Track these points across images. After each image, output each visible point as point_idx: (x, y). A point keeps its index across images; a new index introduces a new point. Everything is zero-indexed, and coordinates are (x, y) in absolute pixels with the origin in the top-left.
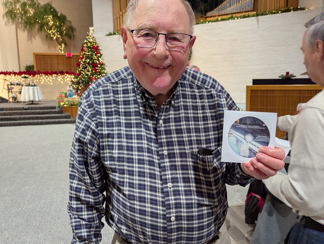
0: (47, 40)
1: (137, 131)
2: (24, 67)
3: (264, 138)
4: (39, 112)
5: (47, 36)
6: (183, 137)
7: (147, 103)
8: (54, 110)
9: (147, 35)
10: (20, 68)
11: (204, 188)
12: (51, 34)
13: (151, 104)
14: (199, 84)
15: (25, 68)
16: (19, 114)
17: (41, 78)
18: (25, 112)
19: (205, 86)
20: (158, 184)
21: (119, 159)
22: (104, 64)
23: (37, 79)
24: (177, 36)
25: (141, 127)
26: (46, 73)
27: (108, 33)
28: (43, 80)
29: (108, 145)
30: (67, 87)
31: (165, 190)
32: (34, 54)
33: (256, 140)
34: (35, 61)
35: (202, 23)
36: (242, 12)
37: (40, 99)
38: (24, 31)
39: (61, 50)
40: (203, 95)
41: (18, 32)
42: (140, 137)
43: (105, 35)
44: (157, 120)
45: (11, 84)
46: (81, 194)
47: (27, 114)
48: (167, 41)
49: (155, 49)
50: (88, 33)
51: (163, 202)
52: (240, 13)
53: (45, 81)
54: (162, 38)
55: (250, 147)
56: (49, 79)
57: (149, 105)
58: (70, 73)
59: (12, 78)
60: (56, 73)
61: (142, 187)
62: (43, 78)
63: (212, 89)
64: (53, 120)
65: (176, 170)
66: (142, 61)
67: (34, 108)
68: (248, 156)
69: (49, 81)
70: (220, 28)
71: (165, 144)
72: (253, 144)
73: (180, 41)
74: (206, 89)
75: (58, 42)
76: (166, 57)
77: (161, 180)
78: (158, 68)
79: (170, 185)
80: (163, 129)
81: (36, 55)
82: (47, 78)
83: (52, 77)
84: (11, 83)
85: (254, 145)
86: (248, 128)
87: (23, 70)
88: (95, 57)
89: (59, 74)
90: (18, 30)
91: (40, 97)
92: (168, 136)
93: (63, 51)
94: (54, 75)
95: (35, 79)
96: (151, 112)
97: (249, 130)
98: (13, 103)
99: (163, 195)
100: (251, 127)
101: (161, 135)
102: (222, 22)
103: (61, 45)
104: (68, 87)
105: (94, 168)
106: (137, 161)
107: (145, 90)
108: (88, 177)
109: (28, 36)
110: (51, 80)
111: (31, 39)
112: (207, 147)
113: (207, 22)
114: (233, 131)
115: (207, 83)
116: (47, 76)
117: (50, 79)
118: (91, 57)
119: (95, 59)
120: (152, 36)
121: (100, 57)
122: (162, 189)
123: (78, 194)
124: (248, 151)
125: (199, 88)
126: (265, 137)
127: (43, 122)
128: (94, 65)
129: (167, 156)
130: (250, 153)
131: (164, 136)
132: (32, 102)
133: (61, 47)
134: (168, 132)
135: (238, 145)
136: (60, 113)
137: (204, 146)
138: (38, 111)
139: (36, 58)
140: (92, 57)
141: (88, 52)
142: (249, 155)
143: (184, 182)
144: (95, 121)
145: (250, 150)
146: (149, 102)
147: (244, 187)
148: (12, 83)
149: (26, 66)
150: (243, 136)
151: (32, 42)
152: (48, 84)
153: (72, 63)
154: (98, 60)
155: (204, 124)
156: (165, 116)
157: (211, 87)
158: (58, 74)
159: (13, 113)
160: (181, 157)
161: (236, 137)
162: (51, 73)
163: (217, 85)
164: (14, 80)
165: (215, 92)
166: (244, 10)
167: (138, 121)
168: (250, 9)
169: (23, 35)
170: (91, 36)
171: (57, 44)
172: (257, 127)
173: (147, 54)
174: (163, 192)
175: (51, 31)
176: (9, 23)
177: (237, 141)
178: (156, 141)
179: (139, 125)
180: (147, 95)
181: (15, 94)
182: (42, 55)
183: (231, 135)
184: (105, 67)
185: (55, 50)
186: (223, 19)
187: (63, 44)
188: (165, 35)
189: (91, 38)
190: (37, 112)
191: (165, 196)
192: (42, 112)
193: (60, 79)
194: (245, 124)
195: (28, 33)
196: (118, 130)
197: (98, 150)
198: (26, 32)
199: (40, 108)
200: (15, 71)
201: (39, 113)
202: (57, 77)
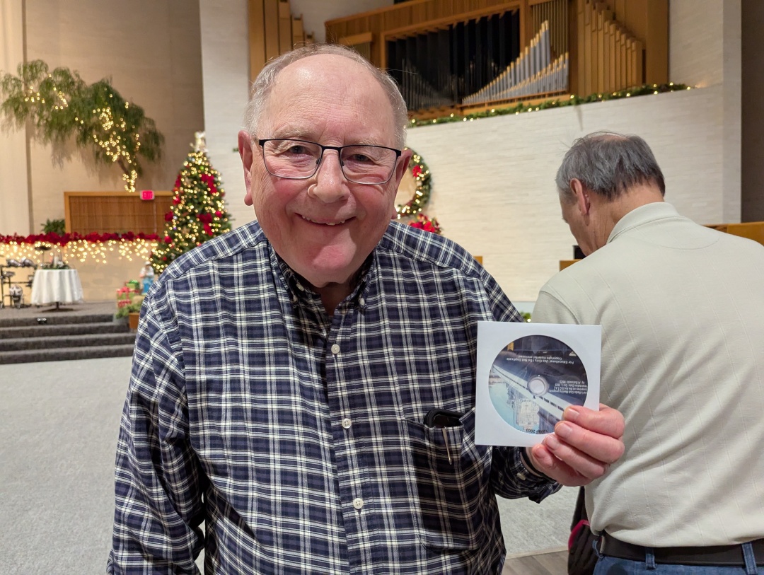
0: (96, 163)
1: (278, 373)
2: (42, 225)
3: (572, 385)
4: (73, 329)
5: (97, 154)
6: (388, 384)
7: (302, 305)
8: (108, 324)
9: (296, 150)
10: (31, 227)
11: (442, 508)
12: (108, 149)
13: (311, 306)
14: (424, 257)
15: (43, 227)
16: (23, 334)
17: (81, 249)
18: (40, 330)
19: (438, 263)
20: (330, 501)
21: (233, 443)
22: (229, 216)
23: (70, 252)
24: (367, 152)
25: (287, 363)
26: (93, 238)
28: (85, 254)
29: (209, 409)
30: (140, 270)
31: (346, 516)
32: (65, 194)
33: (555, 391)
34: (68, 211)
35: (453, 120)
36: (544, 96)
37: (77, 299)
38: (45, 144)
39: (129, 185)
40: (433, 284)
41: (32, 145)
42: (284, 388)
43: (231, 150)
44: (327, 345)
45: (10, 265)
46: (141, 533)
47: (44, 335)
48: (342, 164)
49: (316, 182)
50: (192, 145)
51: (343, 547)
52: (539, 97)
53: (89, 256)
54: (331, 158)
55: (541, 409)
56: (98, 251)
57: (306, 310)
58: (149, 238)
59: (12, 250)
60: (116, 237)
61: (290, 510)
62: (86, 250)
63: (454, 269)
64: (105, 348)
65: (372, 464)
66: (288, 209)
67: (61, 321)
68: (537, 429)
69: (98, 256)
70: (494, 131)
71: (346, 403)
72: (548, 401)
73: (374, 164)
74: (440, 268)
75: (123, 167)
76: (342, 200)
77: (337, 491)
78: (324, 225)
79: (358, 502)
80: (341, 365)
81: (70, 197)
82: (94, 250)
83: (106, 246)
84: (8, 261)
85: (552, 404)
86: (535, 363)
87: (39, 230)
88: (206, 200)
89: (123, 240)
90: (32, 140)
91: (75, 293)
92: (354, 382)
93: (134, 186)
94: (110, 243)
95: (65, 251)
96: (311, 327)
97: (537, 368)
98: (11, 310)
99: (343, 530)
100: (542, 359)
101: (334, 380)
102: (499, 118)
103: (128, 173)
104: (144, 269)
105: (173, 466)
106: (277, 446)
107: (296, 274)
108: (160, 489)
109: (53, 155)
110: (102, 254)
111: (60, 161)
112: (446, 407)
113: (465, 119)
114: (500, 371)
115: (441, 256)
116: (94, 245)
117: (101, 251)
118: (197, 199)
119: (207, 205)
120: (308, 152)
121: (220, 199)
122: (340, 514)
123: (135, 532)
124: (537, 419)
125: (423, 266)
126: (576, 382)
127: (81, 352)
128: (205, 219)
129: (351, 432)
130: (542, 423)
131: (344, 384)
132: (57, 307)
133: (130, 178)
134: (353, 373)
135: (513, 403)
136: (122, 332)
137: (439, 404)
138: (69, 326)
139: (70, 203)
140: (200, 200)
141: (192, 188)
142: (540, 427)
143: (393, 494)
144: (176, 350)
145: (542, 414)
146: (306, 304)
147: (539, 502)
148: (12, 261)
149: (45, 223)
150: (523, 382)
151: (61, 168)
152: (97, 263)
153: (155, 213)
154: (215, 206)
155: (437, 352)
156: (344, 333)
157: (451, 265)
158: (120, 240)
159: (10, 331)
160: (384, 433)
161: (507, 385)
162: (105, 238)
163: (464, 260)
164: (17, 254)
165: (460, 277)
166: (547, 92)
167: (281, 349)
168: (560, 90)
169: (43, 151)
170: (198, 152)
171: (122, 171)
172: (557, 360)
173: (298, 193)
174: (341, 522)
175: (107, 143)
176: (10, 124)
177: (512, 393)
178: (325, 396)
179: (283, 359)
180: (300, 287)
181: (17, 288)
182: (84, 197)
183: (495, 380)
184: (230, 222)
185: (115, 185)
186: (500, 111)
187: (134, 172)
188: (339, 149)
189: (199, 158)
190: (68, 329)
191: (348, 532)
192: (80, 329)
193: (124, 252)
194: (529, 353)
195: (55, 148)
196: (232, 371)
197: (183, 422)
198: (49, 146)
199: (76, 320)
200: (19, 234)
201: (72, 332)
202: (117, 246)
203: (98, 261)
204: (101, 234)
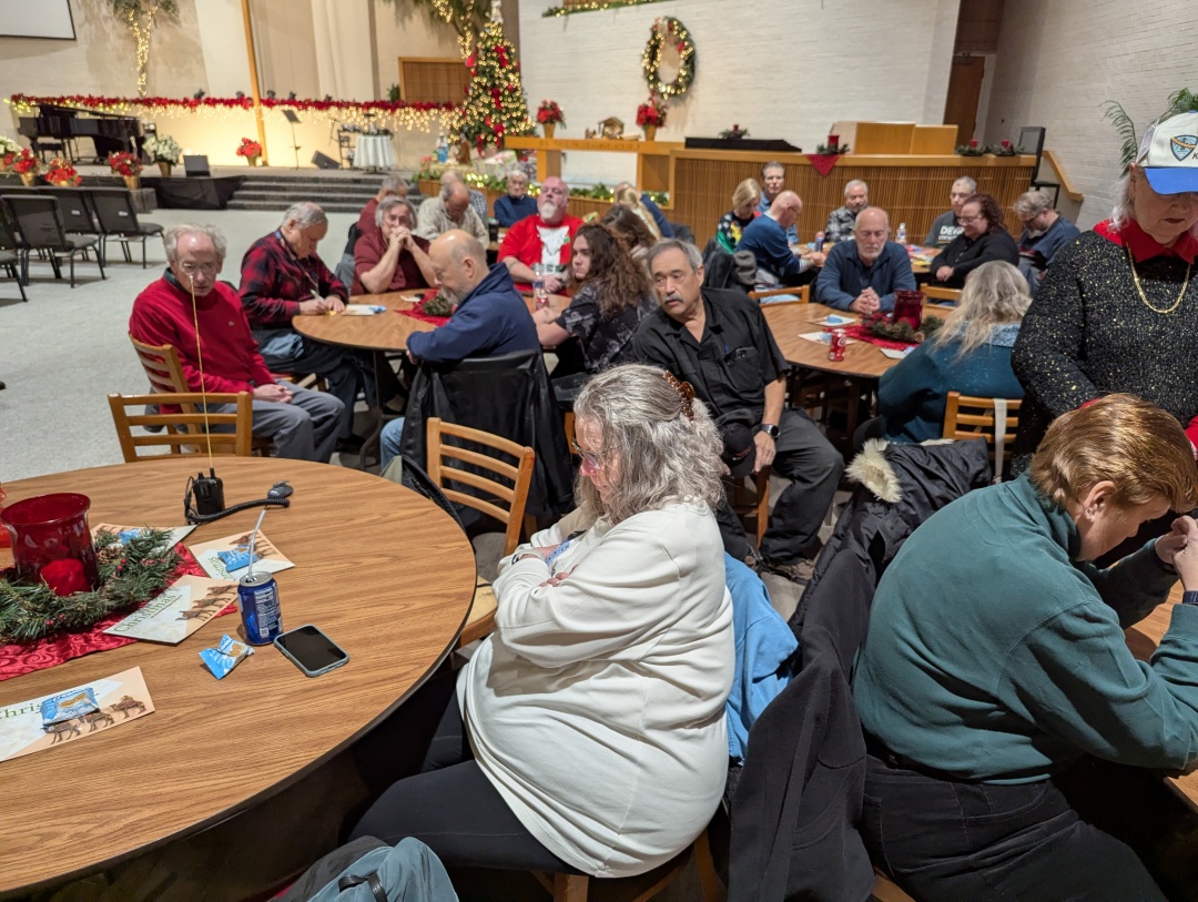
0: (431, 24)
5: (432, 14)
12: (441, 9)
17: (408, 117)
18: (353, 188)
22: (522, 89)
23: (398, 119)
26: (417, 106)
27: (546, 10)
28: (411, 122)
32: (400, 59)
34: (402, 76)
37: (388, 164)
41: (376, 3)
43: (540, 15)
45: (345, 130)
53: (414, 124)
56: (422, 120)
59: (351, 115)
60: (437, 106)
62: (411, 117)
69: (422, 124)
70: (752, 6)
75: (457, 29)
81: (404, 62)
82: (418, 118)
83: (428, 114)
84: (343, 126)
87: (385, 96)
88: (499, 73)
89: (444, 109)
94: (433, 111)
98: (346, 170)
103: (463, 34)
104: (439, 141)
109: (396, 14)
110: (426, 123)
111: (403, 21)
116: (418, 114)
117: (425, 119)
118: (488, 72)
121: (514, 71)
128: (496, 92)
132: (375, 170)
133: (465, 40)
139: (404, 69)
140: (492, 73)
141: (485, 61)
148: (349, 126)
149: (390, 88)
151: (404, 28)
152: (421, 132)
158: (440, 109)
159: (332, 188)
162: (428, 107)
164: (355, 120)
170: (493, 22)
171: (456, 32)
175: (439, 3)
181: (352, 152)
182: (416, 63)
187: (468, 34)
189: (494, 28)
200: (357, 101)
202: (438, 116)
203: (422, 130)
204: (424, 104)
